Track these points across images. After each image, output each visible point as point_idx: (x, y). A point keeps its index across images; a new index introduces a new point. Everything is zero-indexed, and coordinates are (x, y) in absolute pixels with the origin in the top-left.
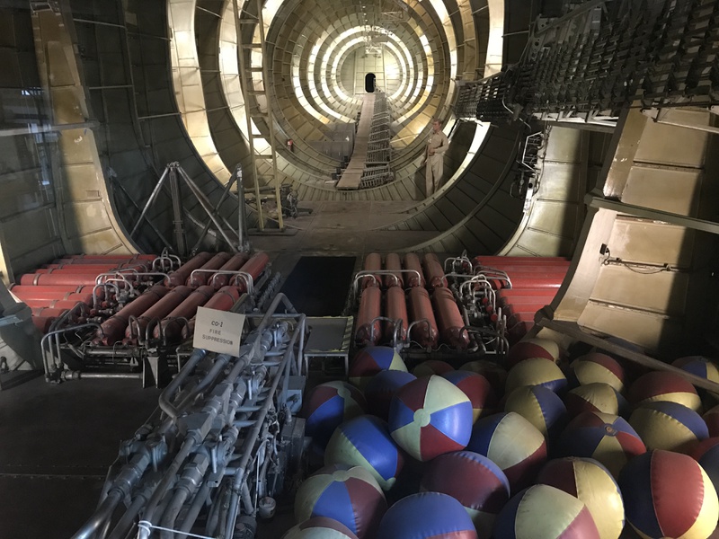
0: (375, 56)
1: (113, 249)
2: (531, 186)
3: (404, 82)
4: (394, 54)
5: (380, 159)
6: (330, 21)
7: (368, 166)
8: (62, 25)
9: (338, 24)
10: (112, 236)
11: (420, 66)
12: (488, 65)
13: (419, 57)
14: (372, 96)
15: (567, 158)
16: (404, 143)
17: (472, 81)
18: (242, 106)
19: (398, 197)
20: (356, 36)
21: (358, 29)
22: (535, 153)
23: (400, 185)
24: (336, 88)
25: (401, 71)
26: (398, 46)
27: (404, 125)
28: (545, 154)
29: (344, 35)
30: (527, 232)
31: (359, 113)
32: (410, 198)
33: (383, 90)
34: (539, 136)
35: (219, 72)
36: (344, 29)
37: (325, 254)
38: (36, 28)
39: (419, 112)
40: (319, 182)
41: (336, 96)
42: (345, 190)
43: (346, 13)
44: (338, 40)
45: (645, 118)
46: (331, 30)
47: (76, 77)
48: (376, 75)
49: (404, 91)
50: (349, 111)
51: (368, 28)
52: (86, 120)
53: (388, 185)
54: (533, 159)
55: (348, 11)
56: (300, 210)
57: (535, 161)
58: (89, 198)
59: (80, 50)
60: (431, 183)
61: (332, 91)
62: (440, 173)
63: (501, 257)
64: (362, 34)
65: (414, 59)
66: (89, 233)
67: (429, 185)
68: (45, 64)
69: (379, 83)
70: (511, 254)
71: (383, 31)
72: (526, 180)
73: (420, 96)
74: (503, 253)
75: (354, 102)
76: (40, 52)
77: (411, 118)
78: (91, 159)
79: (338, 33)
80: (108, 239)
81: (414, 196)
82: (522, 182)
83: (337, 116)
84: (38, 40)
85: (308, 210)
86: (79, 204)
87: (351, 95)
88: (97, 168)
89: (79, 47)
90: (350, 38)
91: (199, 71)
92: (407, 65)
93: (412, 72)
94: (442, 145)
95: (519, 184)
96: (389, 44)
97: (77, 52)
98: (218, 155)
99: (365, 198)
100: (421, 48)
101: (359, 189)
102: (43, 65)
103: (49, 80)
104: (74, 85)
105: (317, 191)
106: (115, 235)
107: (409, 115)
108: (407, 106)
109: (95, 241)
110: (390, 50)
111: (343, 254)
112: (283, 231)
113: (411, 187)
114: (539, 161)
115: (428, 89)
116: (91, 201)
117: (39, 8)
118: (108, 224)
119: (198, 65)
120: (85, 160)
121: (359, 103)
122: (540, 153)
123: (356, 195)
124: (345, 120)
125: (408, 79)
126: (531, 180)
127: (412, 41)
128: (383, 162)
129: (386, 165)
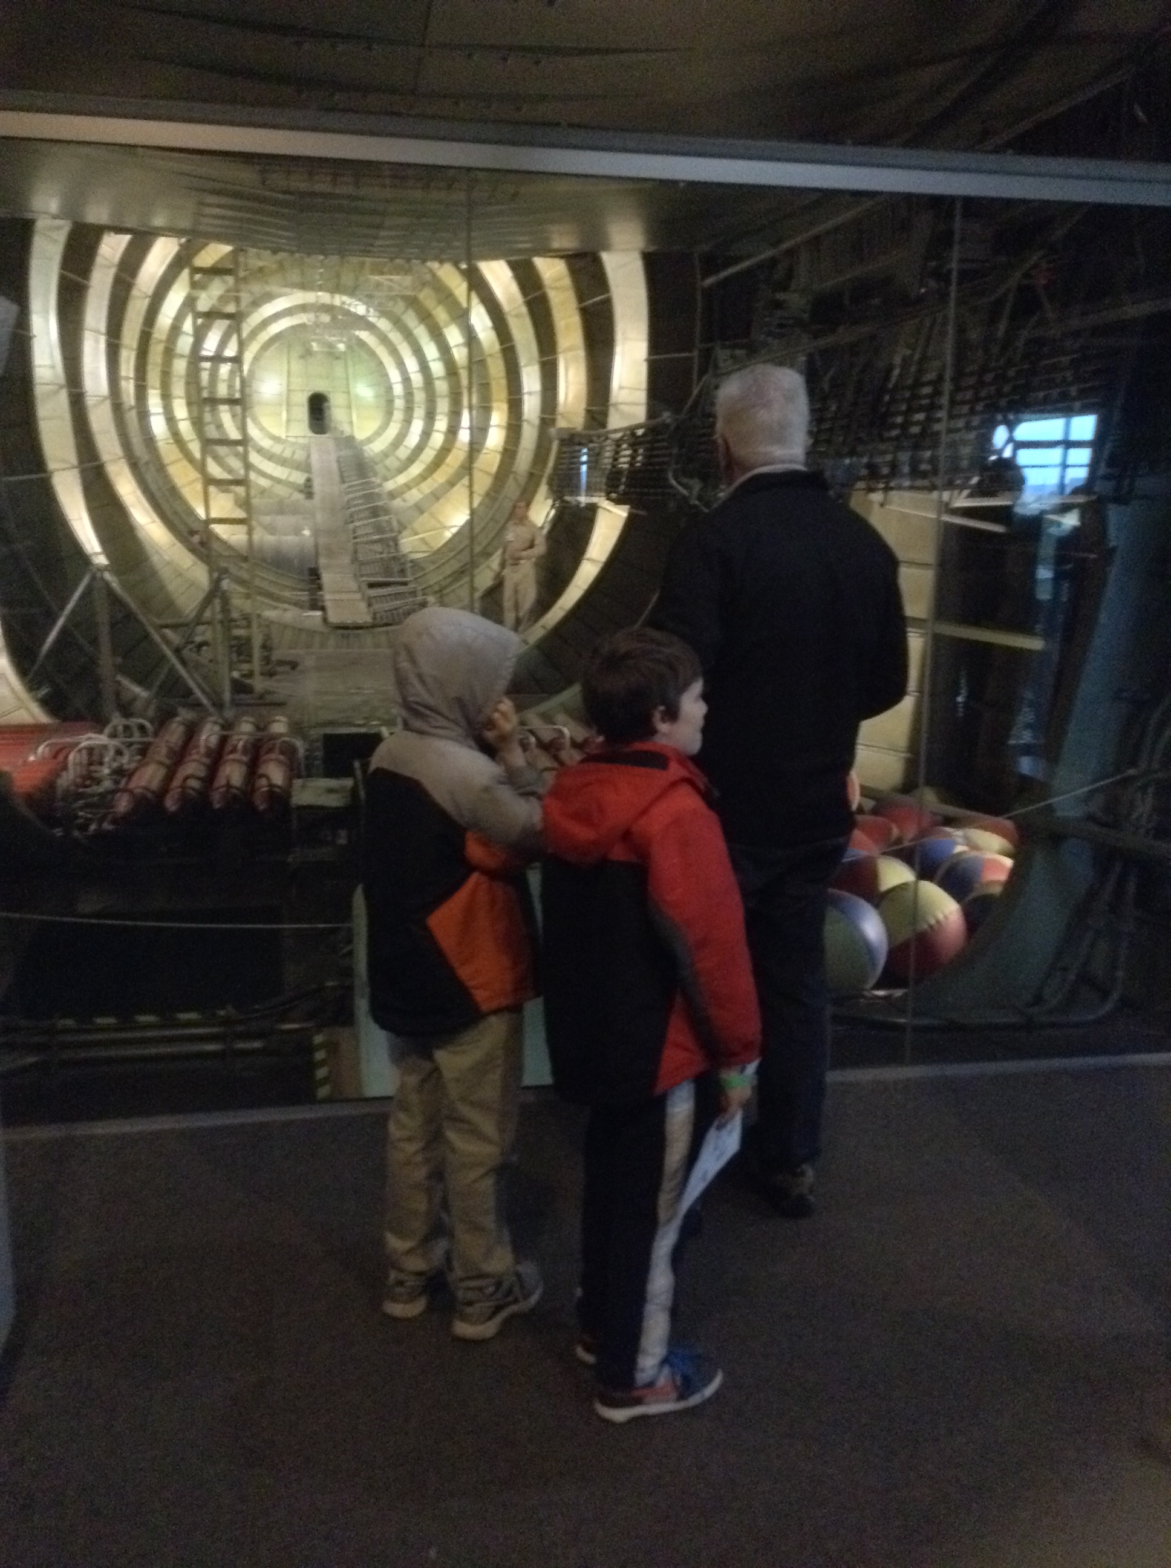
0: (329, 355)
1: (3, 715)
3: (398, 416)
4: (372, 354)
5: (388, 572)
7: (372, 585)
12: (615, 405)
14: (326, 441)
16: (426, 543)
18: (120, 458)
20: (290, 311)
21: (299, 297)
25: (389, 389)
26: (384, 339)
27: (419, 508)
31: (309, 479)
33: (348, 430)
39: (451, 483)
40: (289, 615)
42: (349, 628)
45: (871, 503)
48: (331, 397)
49: (401, 437)
56: (278, 662)
67: (510, 617)
69: (337, 412)
71: (360, 309)
77: (436, 496)
85: (290, 662)
92: (406, 380)
93: (420, 397)
94: (531, 546)
99: (385, 644)
101: (373, 626)
107: (427, 487)
110: (362, 344)
112: (261, 697)
123: (368, 639)
125: (409, 410)
128: (398, 579)
129: (405, 584)
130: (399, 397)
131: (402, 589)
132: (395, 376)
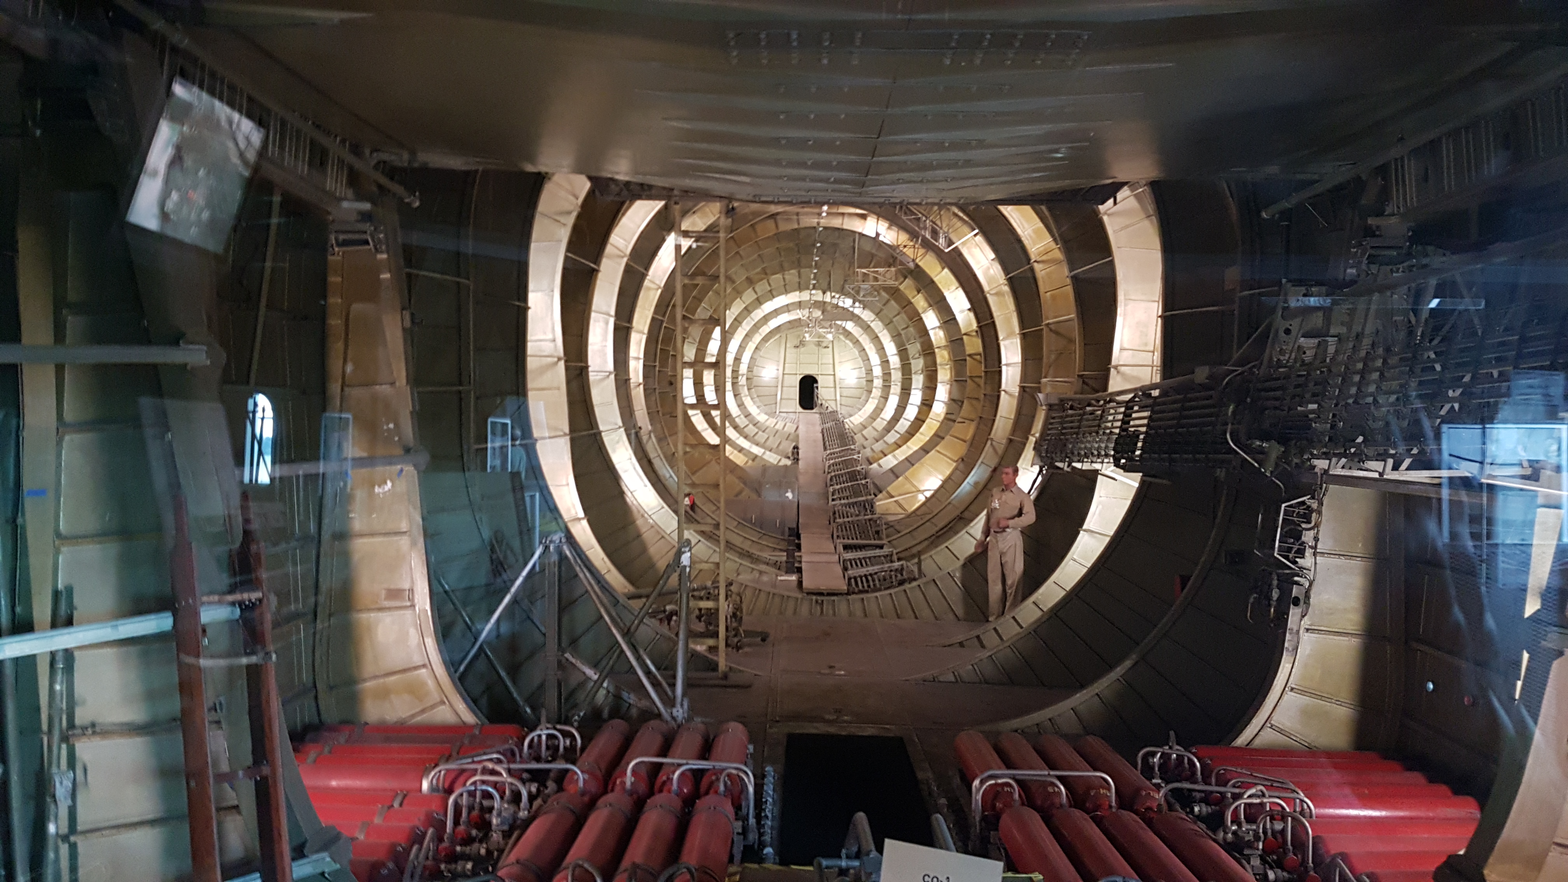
0: (819, 344)
1: (423, 711)
2: (1296, 602)
3: (876, 393)
4: (856, 342)
5: (864, 534)
6: (751, 282)
7: (846, 547)
8: (386, 276)
9: (762, 287)
10: (423, 684)
11: (918, 364)
12: (1116, 367)
13: (914, 349)
14: (813, 416)
15: (1359, 548)
16: (900, 506)
17: (1070, 394)
18: (620, 427)
19: (926, 613)
20: (787, 308)
21: (793, 297)
22: (1298, 536)
23: (932, 591)
24: (748, 402)
25: (869, 371)
26: (867, 328)
27: (895, 473)
28: (1316, 539)
29: (769, 307)
30: (1289, 696)
31: (796, 448)
32: (951, 616)
33: (832, 406)
34: (1303, 503)
35: (587, 367)
36: (771, 295)
37: (832, 730)
38: (334, 279)
39: (925, 450)
40: (765, 578)
41: (748, 415)
42: (821, 594)
43: (782, 269)
44: (758, 314)
46: (749, 296)
47: (400, 372)
48: (819, 379)
49: (879, 410)
50: (773, 442)
51: (818, 296)
52: (407, 450)
53: (907, 586)
54: (1296, 547)
55: (786, 265)
56: (748, 634)
57: (1301, 553)
58: (387, 604)
59: (413, 321)
60: (999, 587)
61: (741, 405)
62: (1017, 566)
63: (1237, 748)
64: (800, 305)
65: (903, 353)
66: (376, 677)
67: (995, 590)
68: (340, 345)
69: (824, 392)
70: (1257, 743)
71: (847, 303)
72: (1285, 592)
73: (919, 421)
74: (1241, 741)
75: (779, 426)
76: (335, 322)
77: (910, 461)
78: (404, 526)
79: (759, 302)
80: (415, 690)
81: (960, 612)
82: (1275, 594)
83: (756, 450)
84: (335, 300)
85: (761, 633)
86: (364, 616)
87: (772, 414)
88: (414, 544)
89: (412, 315)
90: (776, 312)
91: (562, 364)
92: (885, 363)
93: (896, 376)
94: (1018, 514)
95: (1269, 598)
96: (850, 326)
97: (408, 323)
98: (585, 523)
99: (859, 613)
100: (924, 332)
101: (848, 593)
102: (337, 347)
103: (344, 372)
104: (392, 384)
105: (763, 596)
106: (431, 683)
107: (903, 453)
108: (892, 438)
109: (384, 694)
110: (848, 334)
111: (869, 731)
112: (725, 677)
113: (955, 594)
114: (1309, 552)
115: (939, 409)
116: (389, 609)
117: (345, 243)
118: (417, 660)
119: (561, 352)
120: (391, 527)
121: (790, 428)
122: (1308, 537)
123: (842, 605)
124: (772, 458)
125: (886, 387)
126: (1295, 591)
127: (901, 321)
128: (873, 542)
129: (881, 547)
130: (877, 377)
131: (878, 552)
132: (875, 359)
